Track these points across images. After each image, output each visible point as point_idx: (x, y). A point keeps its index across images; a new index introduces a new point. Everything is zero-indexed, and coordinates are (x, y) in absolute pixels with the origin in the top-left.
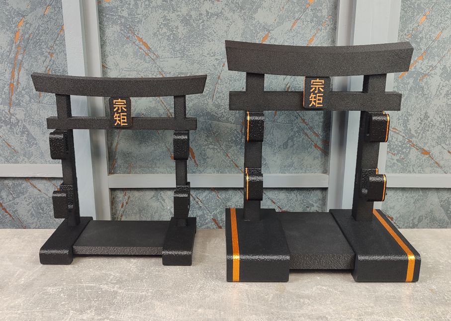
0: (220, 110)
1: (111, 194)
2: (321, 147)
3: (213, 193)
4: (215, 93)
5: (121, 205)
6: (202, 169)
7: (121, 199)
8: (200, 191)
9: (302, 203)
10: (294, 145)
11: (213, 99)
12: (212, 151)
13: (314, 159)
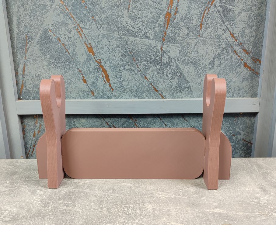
0: (137, 23)
1: (22, 122)
2: (251, 66)
3: (131, 120)
4: (131, 3)
5: (32, 134)
6: (117, 94)
7: (32, 127)
8: (117, 119)
9: (228, 131)
10: (221, 64)
11: (128, 10)
12: (128, 73)
13: (243, 81)
